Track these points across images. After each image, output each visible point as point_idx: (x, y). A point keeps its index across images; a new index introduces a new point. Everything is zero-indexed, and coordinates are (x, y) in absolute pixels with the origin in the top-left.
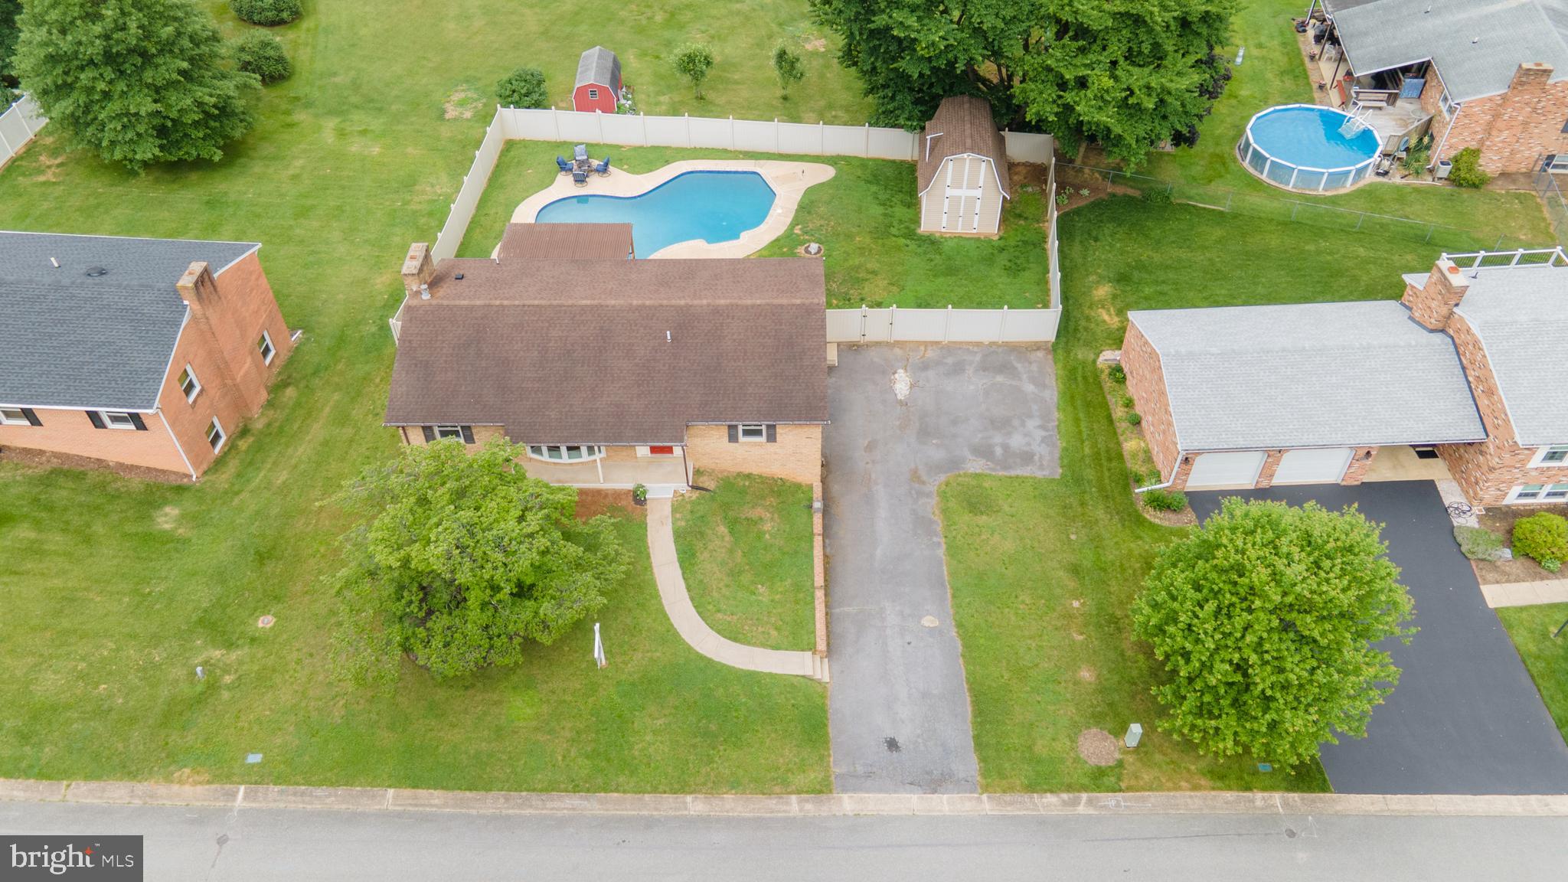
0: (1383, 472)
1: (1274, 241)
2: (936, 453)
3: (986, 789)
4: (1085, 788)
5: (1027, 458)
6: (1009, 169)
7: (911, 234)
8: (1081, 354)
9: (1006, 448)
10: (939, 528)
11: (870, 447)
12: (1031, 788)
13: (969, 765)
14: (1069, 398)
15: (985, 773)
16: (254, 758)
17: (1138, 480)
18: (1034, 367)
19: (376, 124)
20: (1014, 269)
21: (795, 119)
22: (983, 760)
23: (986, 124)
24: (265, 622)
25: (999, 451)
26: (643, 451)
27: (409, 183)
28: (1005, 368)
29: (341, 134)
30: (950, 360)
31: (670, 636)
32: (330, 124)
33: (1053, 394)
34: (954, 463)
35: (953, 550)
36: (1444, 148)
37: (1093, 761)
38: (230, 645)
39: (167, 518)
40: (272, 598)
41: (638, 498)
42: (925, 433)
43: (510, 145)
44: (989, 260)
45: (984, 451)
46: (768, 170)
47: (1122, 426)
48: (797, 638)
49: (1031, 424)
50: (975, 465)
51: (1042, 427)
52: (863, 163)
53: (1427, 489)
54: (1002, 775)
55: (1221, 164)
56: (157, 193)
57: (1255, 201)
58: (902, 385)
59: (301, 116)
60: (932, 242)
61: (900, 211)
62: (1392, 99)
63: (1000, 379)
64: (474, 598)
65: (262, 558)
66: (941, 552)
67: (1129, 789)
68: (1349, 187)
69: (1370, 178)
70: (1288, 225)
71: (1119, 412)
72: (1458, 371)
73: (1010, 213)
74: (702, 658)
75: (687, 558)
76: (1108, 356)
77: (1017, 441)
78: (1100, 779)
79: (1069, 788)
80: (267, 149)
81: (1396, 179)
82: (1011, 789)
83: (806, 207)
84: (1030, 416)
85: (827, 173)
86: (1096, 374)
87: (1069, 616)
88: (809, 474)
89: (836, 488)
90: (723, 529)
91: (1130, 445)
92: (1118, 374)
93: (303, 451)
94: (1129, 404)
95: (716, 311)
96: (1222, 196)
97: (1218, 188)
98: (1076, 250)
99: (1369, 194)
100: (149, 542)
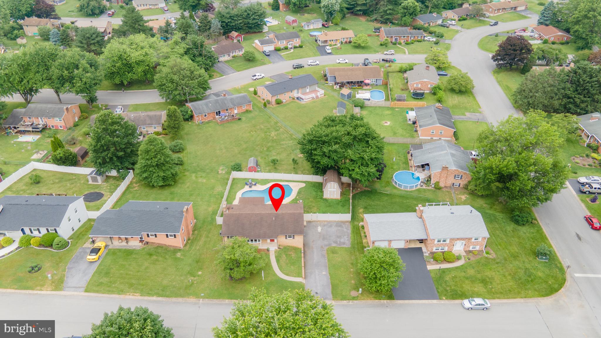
0: (413, 246)
1: (397, 200)
2: (326, 243)
3: (333, 300)
4: (351, 300)
5: (344, 243)
6: (342, 184)
7: (322, 198)
8: (356, 223)
9: (340, 241)
10: (326, 256)
11: (313, 242)
12: (341, 300)
13: (331, 296)
14: (353, 232)
15: (333, 298)
16: (202, 295)
17: (365, 247)
18: (346, 226)
19: (204, 175)
20: (343, 206)
21: (296, 173)
22: (333, 295)
23: (336, 176)
24: (200, 273)
25: (338, 242)
26: (269, 241)
27: (213, 188)
28: (340, 226)
29: (196, 177)
30: (329, 224)
31: (275, 275)
32: (194, 175)
33: (350, 231)
34: (330, 245)
35: (329, 260)
36: (433, 181)
37: (353, 296)
38: (194, 277)
39: (179, 255)
40: (200, 269)
41: (268, 250)
42: (324, 239)
43: (234, 179)
44: (338, 204)
45: (336, 242)
46: (291, 185)
47: (363, 237)
48: (299, 275)
49: (345, 237)
50: (334, 245)
51: (347, 238)
52: (311, 183)
53: (420, 249)
54: (336, 298)
55: (388, 183)
56: (160, 191)
57: (395, 191)
58: (319, 229)
59: (187, 173)
60: (326, 200)
61: (319, 193)
62: (424, 170)
63: (339, 228)
64: (242, 265)
65: (197, 262)
66: (327, 261)
67: (359, 300)
68: (414, 189)
69: (419, 187)
70: (402, 197)
71: (363, 235)
72: (423, 226)
73: (342, 194)
74: (281, 278)
75: (278, 261)
76: (361, 224)
77: (342, 240)
78: (354, 298)
79: (348, 300)
80: (181, 181)
81: (424, 187)
82: (338, 300)
83: (299, 193)
84: (345, 235)
85: (303, 185)
86: (359, 227)
87: (350, 272)
88: (301, 246)
89: (306, 249)
90: (284, 256)
91: (364, 241)
92: (363, 227)
93: (201, 243)
94: (365, 233)
95: (283, 214)
96: (388, 190)
97: (387, 188)
98: (356, 202)
99: (418, 190)
100: (176, 259)
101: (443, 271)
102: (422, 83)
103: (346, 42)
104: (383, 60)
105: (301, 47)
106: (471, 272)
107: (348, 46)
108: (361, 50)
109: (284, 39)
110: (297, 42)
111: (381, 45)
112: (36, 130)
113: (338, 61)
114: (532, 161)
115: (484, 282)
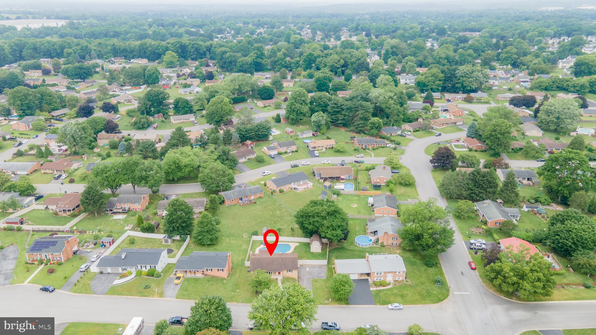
0: (363, 278)
1: (357, 253)
2: (311, 276)
5: (322, 277)
6: (322, 244)
7: (309, 252)
8: (330, 266)
10: (311, 284)
11: (304, 275)
14: (328, 271)
16: (241, 301)
18: (324, 267)
19: (234, 238)
20: (323, 256)
21: (293, 237)
23: (318, 239)
24: (238, 291)
25: (319, 276)
26: (277, 273)
27: (241, 246)
28: (321, 267)
29: (229, 240)
30: (314, 266)
32: (228, 238)
33: (326, 271)
34: (314, 277)
35: (313, 286)
36: (380, 242)
38: (235, 293)
39: (225, 281)
40: (238, 289)
41: (277, 279)
42: (310, 274)
43: (253, 241)
44: (319, 255)
45: (317, 276)
46: (290, 244)
50: (316, 278)
52: (303, 243)
53: (368, 279)
55: (352, 243)
56: (207, 248)
57: (356, 248)
58: (308, 269)
59: (223, 238)
60: (312, 253)
61: (308, 249)
62: (375, 235)
63: (320, 269)
64: (263, 284)
65: (236, 285)
66: (311, 286)
67: (329, 305)
68: (368, 246)
69: (371, 245)
70: (360, 251)
71: (334, 272)
72: (369, 265)
73: (322, 249)
76: (333, 266)
77: (321, 275)
78: (326, 304)
79: (323, 305)
80: (220, 242)
81: (374, 245)
83: (295, 249)
84: (323, 273)
85: (298, 244)
86: (331, 268)
87: (325, 292)
88: (296, 277)
89: (299, 279)
90: (286, 282)
92: (334, 268)
93: (237, 275)
95: (285, 258)
96: (352, 247)
97: (351, 246)
98: (331, 254)
99: (371, 247)
100: (223, 284)
101: (379, 291)
102: (380, 178)
103: (329, 148)
104: (355, 161)
105: (297, 151)
106: (395, 291)
107: (331, 151)
108: (340, 154)
109: (285, 146)
110: (294, 148)
111: (355, 150)
112: (124, 212)
113: (323, 162)
114: (430, 227)
115: (402, 296)
